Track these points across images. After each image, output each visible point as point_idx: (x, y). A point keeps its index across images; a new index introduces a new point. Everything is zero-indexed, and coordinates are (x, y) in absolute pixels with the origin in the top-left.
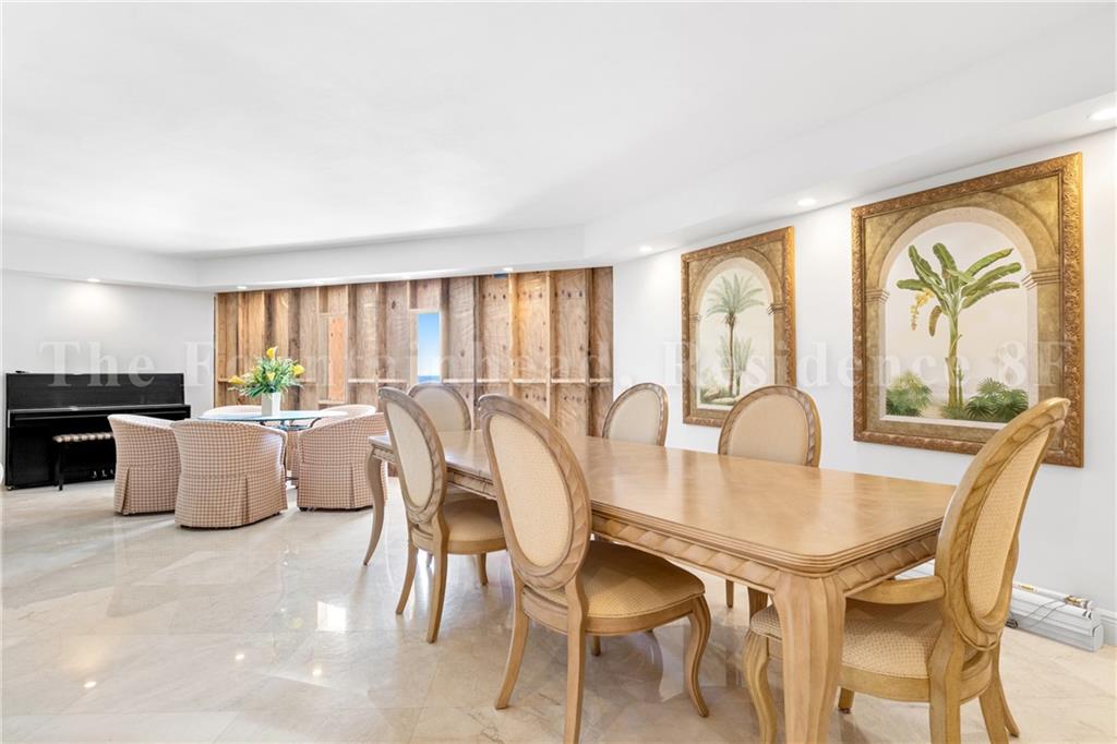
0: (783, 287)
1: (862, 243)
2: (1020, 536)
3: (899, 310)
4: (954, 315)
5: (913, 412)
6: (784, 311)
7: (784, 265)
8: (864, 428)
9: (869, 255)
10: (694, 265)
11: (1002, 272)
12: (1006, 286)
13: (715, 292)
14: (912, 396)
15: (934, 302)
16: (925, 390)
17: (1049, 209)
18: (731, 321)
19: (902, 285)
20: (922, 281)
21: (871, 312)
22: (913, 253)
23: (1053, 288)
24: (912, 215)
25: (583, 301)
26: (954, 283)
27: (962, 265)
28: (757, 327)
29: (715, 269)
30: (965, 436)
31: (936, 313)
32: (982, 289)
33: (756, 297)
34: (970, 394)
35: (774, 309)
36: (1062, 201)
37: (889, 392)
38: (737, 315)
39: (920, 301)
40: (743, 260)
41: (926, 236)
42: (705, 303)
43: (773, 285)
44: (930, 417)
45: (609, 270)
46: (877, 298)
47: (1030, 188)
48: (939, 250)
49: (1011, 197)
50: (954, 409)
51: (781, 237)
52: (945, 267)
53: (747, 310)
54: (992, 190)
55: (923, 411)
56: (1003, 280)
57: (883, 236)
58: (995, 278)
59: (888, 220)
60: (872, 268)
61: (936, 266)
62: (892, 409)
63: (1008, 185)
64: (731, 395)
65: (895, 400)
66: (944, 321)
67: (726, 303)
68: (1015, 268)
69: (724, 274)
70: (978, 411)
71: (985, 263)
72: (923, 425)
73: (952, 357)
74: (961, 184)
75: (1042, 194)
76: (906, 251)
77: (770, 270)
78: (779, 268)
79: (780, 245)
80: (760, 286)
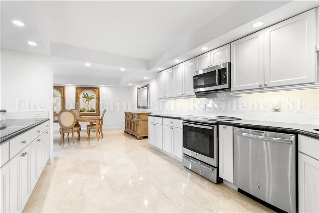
0: (63, 95)
1: (77, 91)
3: (82, 100)
4: (88, 101)
5: (83, 112)
6: (63, 98)
7: (64, 92)
9: (78, 93)
11: (93, 97)
14: (83, 110)
15: (86, 99)
16: (85, 109)
17: (97, 92)
19: (82, 97)
20: (85, 97)
21: (78, 100)
22: (84, 94)
23: (97, 99)
24: (84, 89)
26: (88, 98)
27: (89, 96)
28: (58, 101)
30: (89, 114)
31: (86, 101)
32: (91, 99)
33: (58, 96)
34: (90, 110)
35: (61, 98)
36: (98, 92)
37: (80, 110)
39: (85, 99)
41: (86, 92)
43: (61, 95)
44: (85, 112)
46: (79, 98)
47: (96, 90)
48: (87, 94)
50: (88, 111)
51: (63, 88)
54: (92, 89)
57: (80, 91)
59: (81, 89)
60: (78, 95)
61: (86, 96)
62: (81, 112)
63: (94, 89)
66: (87, 102)
68: (94, 97)
70: (91, 111)
71: (92, 96)
73: (88, 106)
74: (89, 87)
75: (97, 90)
78: (63, 92)
79: (63, 89)
80: (59, 94)
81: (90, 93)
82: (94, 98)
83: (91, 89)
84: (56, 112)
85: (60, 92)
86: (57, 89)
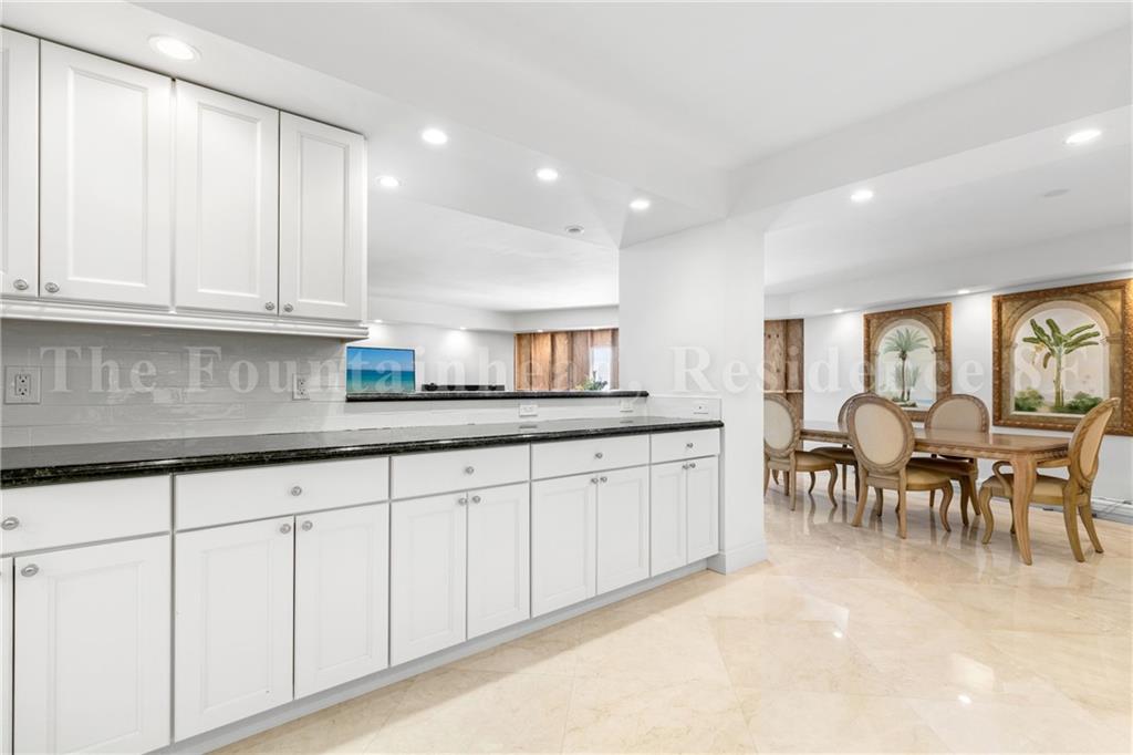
0: (943, 338)
1: (999, 316)
2: (1099, 456)
3: (1023, 353)
4: (1059, 358)
5: (1032, 410)
6: (943, 351)
7: (944, 325)
8: (1000, 418)
9: (1004, 323)
10: (874, 322)
11: (1088, 336)
12: (1090, 343)
13: (890, 338)
14: (1032, 401)
15: (1046, 350)
16: (1040, 397)
17: (1117, 305)
18: (903, 356)
19: (1025, 340)
20: (1039, 338)
21: (1005, 354)
22: (1033, 323)
23: (1118, 346)
24: (1032, 302)
25: (781, 340)
26: (1059, 341)
27: (1064, 331)
28: (924, 361)
29: (892, 325)
30: (1066, 421)
31: (1047, 356)
32: (1077, 343)
33: (923, 343)
34: (1068, 400)
35: (936, 350)
36: (1124, 302)
37: (1016, 399)
38: (908, 353)
39: (1037, 349)
40: (913, 321)
41: (1041, 315)
42: (883, 345)
43: (936, 337)
44: (1043, 412)
45: (801, 321)
46: (1009, 347)
47: (1105, 294)
48: (1050, 323)
49: (1095, 297)
50: (1058, 407)
51: (943, 309)
52: (1053, 332)
53: (916, 350)
54: (1084, 293)
55: (1038, 408)
56: (1089, 340)
57: (1014, 313)
58: (1084, 339)
59: (1017, 304)
60: (1005, 334)
61: (1048, 331)
62: (1018, 408)
63: (1093, 291)
64: (903, 400)
65: (1021, 403)
66: (1052, 361)
67: (899, 345)
68: (1097, 334)
69: (899, 328)
70: (1073, 408)
71: (1079, 330)
72: (1038, 417)
73: (1057, 382)
74: (1064, 288)
75: (1113, 297)
76: (1029, 322)
77: (934, 329)
78: (940, 326)
79: (941, 313)
80: (925, 336)
81: (1071, 316)
82: (1093, 339)
83: (1076, 296)
84: (918, 404)
85: (930, 327)
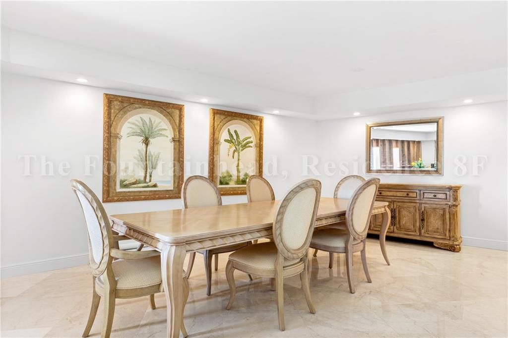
0: (179, 131)
1: (214, 123)
3: (224, 148)
4: (239, 153)
5: (227, 184)
6: (179, 142)
9: (215, 128)
10: (116, 103)
11: (249, 142)
14: (227, 178)
15: (234, 148)
16: (231, 176)
17: (258, 128)
18: (146, 142)
19: (226, 141)
20: (231, 141)
21: (216, 148)
22: (229, 131)
23: (258, 149)
24: (229, 118)
26: (239, 143)
27: (241, 138)
28: (162, 147)
29: (135, 111)
30: (240, 189)
31: (234, 152)
32: (245, 146)
33: (163, 132)
34: (242, 177)
35: (174, 140)
36: (261, 127)
37: (220, 177)
38: (151, 140)
39: (231, 147)
41: (233, 126)
42: (125, 129)
43: (174, 129)
44: (232, 185)
46: (218, 143)
47: (255, 121)
48: (236, 132)
49: (251, 122)
50: (238, 182)
52: (237, 137)
53: (158, 138)
54: (248, 119)
55: (230, 183)
57: (220, 122)
58: (248, 144)
59: (223, 117)
60: (217, 133)
61: (235, 137)
62: (221, 183)
63: (251, 119)
64: (145, 182)
65: (222, 180)
66: (236, 154)
67: (144, 132)
68: (252, 142)
70: (244, 181)
71: (246, 139)
72: (230, 188)
73: (238, 166)
74: (242, 114)
75: (257, 124)
76: (227, 130)
78: (177, 122)
79: (177, 112)
80: (166, 127)
81: (244, 130)
82: (250, 145)
83: (245, 120)
84: (158, 185)
85: (170, 121)
86: (161, 112)
